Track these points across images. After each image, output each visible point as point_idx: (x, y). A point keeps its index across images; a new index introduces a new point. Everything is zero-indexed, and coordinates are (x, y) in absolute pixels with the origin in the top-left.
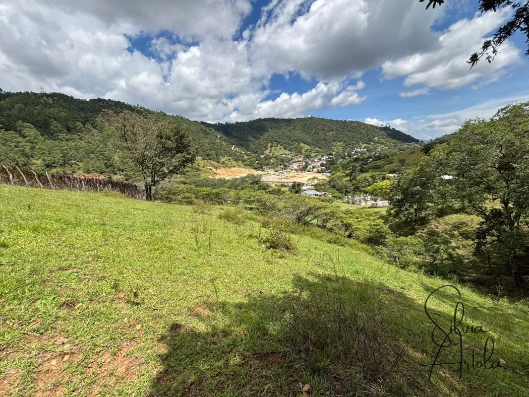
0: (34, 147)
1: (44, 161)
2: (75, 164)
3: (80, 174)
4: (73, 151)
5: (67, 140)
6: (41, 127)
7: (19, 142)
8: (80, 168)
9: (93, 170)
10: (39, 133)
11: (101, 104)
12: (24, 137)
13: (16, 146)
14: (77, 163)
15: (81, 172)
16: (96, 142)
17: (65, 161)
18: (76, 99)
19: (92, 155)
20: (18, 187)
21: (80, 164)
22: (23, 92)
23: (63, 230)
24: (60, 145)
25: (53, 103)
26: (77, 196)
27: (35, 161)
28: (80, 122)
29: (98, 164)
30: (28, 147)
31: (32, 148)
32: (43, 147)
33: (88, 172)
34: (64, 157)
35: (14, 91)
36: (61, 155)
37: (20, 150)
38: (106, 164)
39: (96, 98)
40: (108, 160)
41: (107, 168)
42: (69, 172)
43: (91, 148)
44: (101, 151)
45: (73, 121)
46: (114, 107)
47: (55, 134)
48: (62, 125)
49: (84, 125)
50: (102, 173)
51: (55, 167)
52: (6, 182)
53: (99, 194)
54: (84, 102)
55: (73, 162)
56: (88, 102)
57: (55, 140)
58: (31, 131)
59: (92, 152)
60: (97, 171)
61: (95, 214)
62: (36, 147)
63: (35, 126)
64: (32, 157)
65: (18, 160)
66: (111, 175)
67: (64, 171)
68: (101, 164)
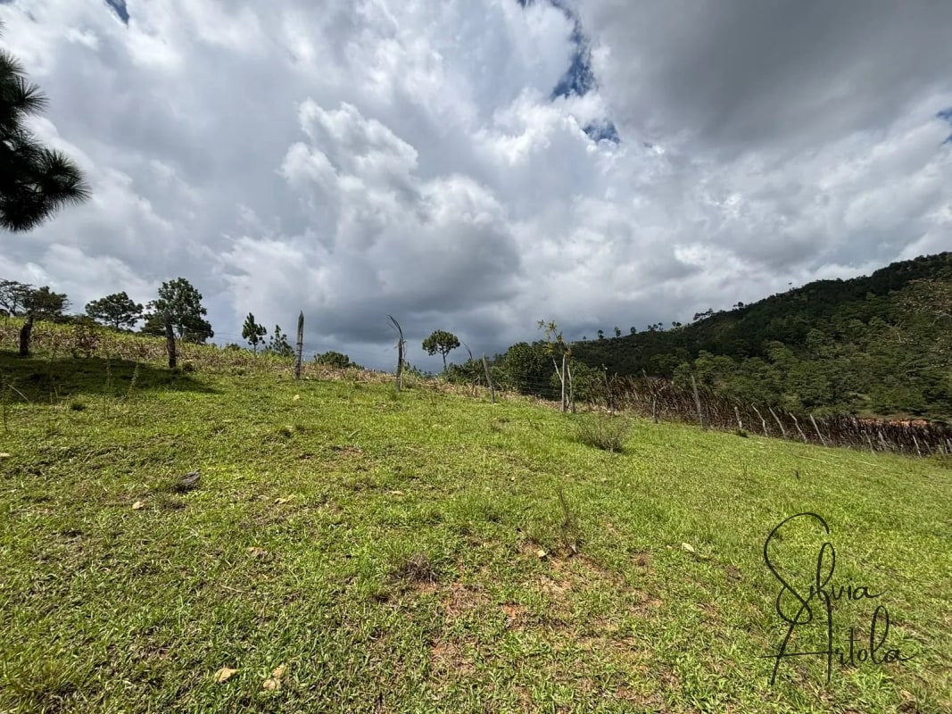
0: (786, 375)
1: (801, 396)
2: (855, 397)
3: (868, 416)
4: (849, 374)
5: (837, 356)
6: (793, 343)
7: (765, 371)
8: (865, 405)
9: (896, 407)
10: (791, 353)
11: (899, 272)
12: (772, 362)
13: (762, 378)
14: (859, 395)
15: (868, 412)
16: (897, 350)
17: (835, 393)
18: (848, 281)
19: (890, 378)
20: (772, 441)
21: (866, 397)
22: (766, 298)
23: (864, 530)
24: (826, 366)
25: (809, 300)
26: (870, 462)
27: (789, 398)
28: (858, 318)
29: (907, 394)
30: (777, 377)
31: (783, 378)
32: (798, 373)
33: (885, 411)
34: (833, 386)
35: (755, 301)
36: (829, 383)
37: (768, 383)
38: (926, 392)
39: (887, 265)
40: (932, 384)
41: (930, 402)
42: (842, 412)
43: (887, 363)
44: (911, 367)
45: (845, 320)
46: (933, 269)
47: (816, 350)
48: (825, 332)
49: (867, 322)
50: (918, 414)
51: (819, 405)
52: (758, 432)
53: (920, 461)
54: (862, 281)
55: (851, 394)
56: (870, 278)
57: (815, 360)
58: (780, 352)
59: (890, 372)
60: (905, 410)
61: (928, 508)
62: (789, 375)
63: (785, 343)
64: (784, 391)
65: (766, 397)
66: (943, 417)
67: (835, 413)
68: (916, 395)
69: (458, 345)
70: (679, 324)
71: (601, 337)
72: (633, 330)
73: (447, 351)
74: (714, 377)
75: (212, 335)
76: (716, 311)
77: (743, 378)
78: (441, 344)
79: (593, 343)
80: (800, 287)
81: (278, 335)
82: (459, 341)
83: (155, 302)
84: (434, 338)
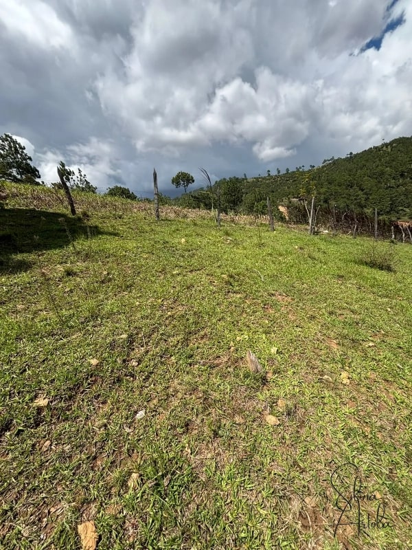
0: (368, 198)
1: (374, 209)
2: (402, 210)
3: (405, 221)
4: (402, 197)
5: (398, 186)
7: (358, 195)
8: (406, 215)
12: (363, 190)
13: (355, 199)
14: (405, 209)
15: (406, 218)
17: (392, 208)
21: (407, 210)
22: (367, 149)
24: (391, 192)
25: (392, 150)
27: (367, 211)
30: (364, 199)
31: (367, 199)
32: (375, 197)
34: (391, 204)
35: (360, 151)
36: (390, 202)
37: (358, 203)
42: (393, 219)
47: (388, 182)
48: (396, 172)
51: (382, 215)
55: (401, 208)
57: (387, 189)
62: (370, 198)
63: (373, 178)
64: (365, 207)
67: (389, 219)
69: (193, 181)
70: (313, 167)
71: (269, 174)
72: (288, 170)
73: (187, 186)
74: (330, 199)
76: (336, 158)
77: (345, 200)
78: (183, 181)
79: (264, 178)
80: (388, 142)
81: (81, 176)
82: (194, 179)
84: (178, 176)
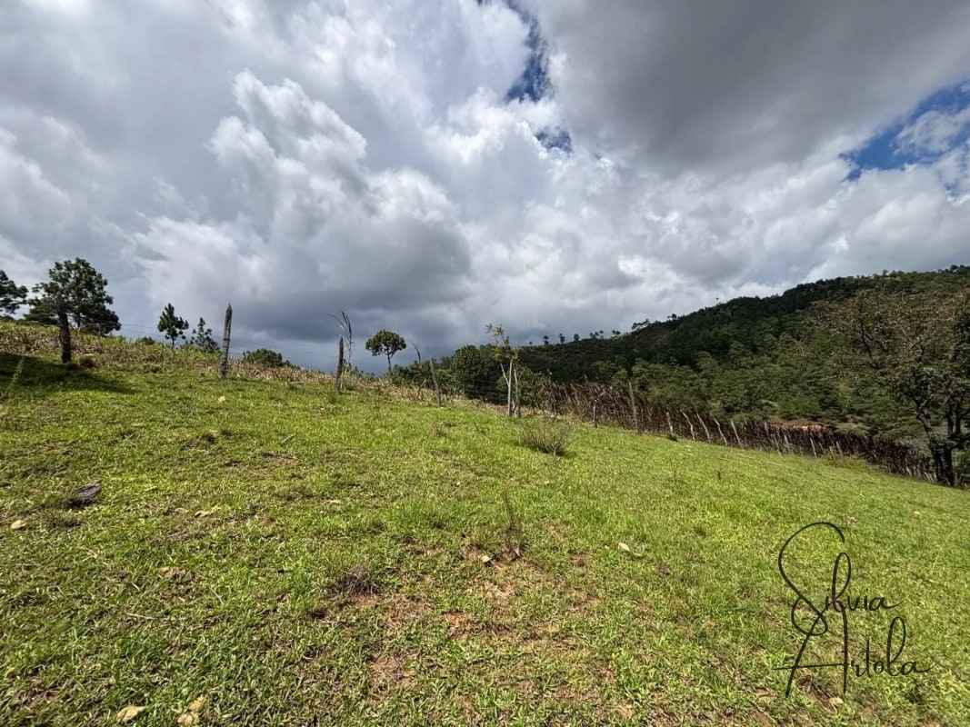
0: (711, 383)
1: (724, 402)
2: (767, 404)
3: (777, 421)
4: (763, 383)
5: (753, 366)
6: (718, 354)
7: (694, 379)
8: (775, 411)
9: (798, 414)
10: (716, 362)
11: (804, 293)
12: (699, 371)
13: (691, 385)
14: (770, 402)
15: (776, 418)
16: (801, 362)
17: (751, 400)
18: (764, 299)
19: (795, 387)
20: (699, 444)
21: (775, 404)
22: (697, 311)
23: (771, 524)
24: (745, 375)
25: (732, 314)
26: (780, 463)
27: (713, 404)
28: (772, 333)
29: (806, 401)
30: (704, 385)
31: (709, 385)
32: (721, 382)
33: (789, 418)
34: (749, 394)
35: (687, 313)
36: (746, 391)
37: (696, 390)
38: (822, 401)
39: (795, 286)
40: (827, 393)
41: (824, 409)
42: (757, 418)
43: (792, 374)
44: (809, 378)
45: (761, 335)
46: (829, 291)
47: (737, 360)
48: (745, 345)
49: (777, 337)
50: (814, 419)
51: (738, 411)
52: (686, 436)
53: (817, 462)
54: (774, 300)
55: (764, 401)
56: (781, 297)
57: (736, 369)
58: (707, 362)
59: (794, 382)
60: (805, 416)
61: (822, 503)
62: (714, 383)
63: (712, 353)
64: (709, 398)
65: (693, 403)
66: (834, 422)
67: (750, 418)
68: (811, 402)
69: (404, 346)
70: (618, 333)
71: (547, 343)
72: (576, 337)
73: (393, 353)
74: (648, 383)
75: (118, 328)
76: (652, 322)
77: (674, 385)
78: (385, 345)
79: (539, 349)
80: (725, 302)
81: (202, 330)
82: (406, 342)
83: (45, 286)
84: (379, 338)
